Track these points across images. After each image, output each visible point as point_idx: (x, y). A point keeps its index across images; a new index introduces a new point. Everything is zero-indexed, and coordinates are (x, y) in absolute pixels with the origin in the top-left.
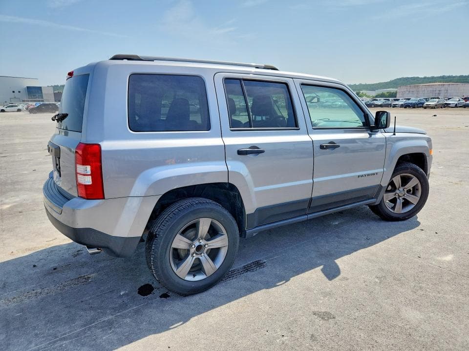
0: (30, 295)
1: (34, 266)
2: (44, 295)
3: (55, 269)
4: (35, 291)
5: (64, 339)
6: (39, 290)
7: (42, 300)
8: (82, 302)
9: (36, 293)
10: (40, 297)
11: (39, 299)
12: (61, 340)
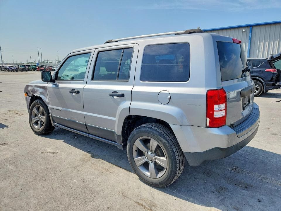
0: (270, 180)
1: (259, 201)
2: (262, 176)
3: (247, 188)
4: (266, 181)
5: (262, 156)
6: (264, 180)
7: (264, 174)
8: (246, 162)
9: (266, 180)
10: (265, 176)
11: (266, 175)
12: (264, 156)
